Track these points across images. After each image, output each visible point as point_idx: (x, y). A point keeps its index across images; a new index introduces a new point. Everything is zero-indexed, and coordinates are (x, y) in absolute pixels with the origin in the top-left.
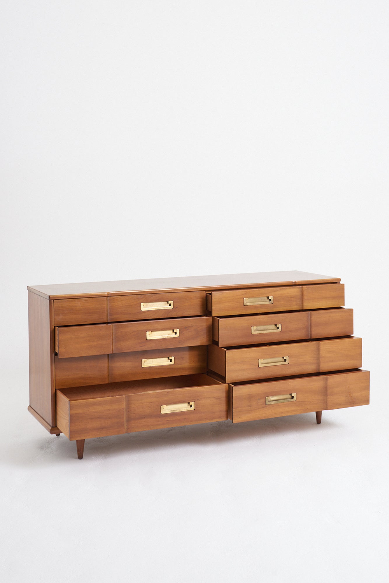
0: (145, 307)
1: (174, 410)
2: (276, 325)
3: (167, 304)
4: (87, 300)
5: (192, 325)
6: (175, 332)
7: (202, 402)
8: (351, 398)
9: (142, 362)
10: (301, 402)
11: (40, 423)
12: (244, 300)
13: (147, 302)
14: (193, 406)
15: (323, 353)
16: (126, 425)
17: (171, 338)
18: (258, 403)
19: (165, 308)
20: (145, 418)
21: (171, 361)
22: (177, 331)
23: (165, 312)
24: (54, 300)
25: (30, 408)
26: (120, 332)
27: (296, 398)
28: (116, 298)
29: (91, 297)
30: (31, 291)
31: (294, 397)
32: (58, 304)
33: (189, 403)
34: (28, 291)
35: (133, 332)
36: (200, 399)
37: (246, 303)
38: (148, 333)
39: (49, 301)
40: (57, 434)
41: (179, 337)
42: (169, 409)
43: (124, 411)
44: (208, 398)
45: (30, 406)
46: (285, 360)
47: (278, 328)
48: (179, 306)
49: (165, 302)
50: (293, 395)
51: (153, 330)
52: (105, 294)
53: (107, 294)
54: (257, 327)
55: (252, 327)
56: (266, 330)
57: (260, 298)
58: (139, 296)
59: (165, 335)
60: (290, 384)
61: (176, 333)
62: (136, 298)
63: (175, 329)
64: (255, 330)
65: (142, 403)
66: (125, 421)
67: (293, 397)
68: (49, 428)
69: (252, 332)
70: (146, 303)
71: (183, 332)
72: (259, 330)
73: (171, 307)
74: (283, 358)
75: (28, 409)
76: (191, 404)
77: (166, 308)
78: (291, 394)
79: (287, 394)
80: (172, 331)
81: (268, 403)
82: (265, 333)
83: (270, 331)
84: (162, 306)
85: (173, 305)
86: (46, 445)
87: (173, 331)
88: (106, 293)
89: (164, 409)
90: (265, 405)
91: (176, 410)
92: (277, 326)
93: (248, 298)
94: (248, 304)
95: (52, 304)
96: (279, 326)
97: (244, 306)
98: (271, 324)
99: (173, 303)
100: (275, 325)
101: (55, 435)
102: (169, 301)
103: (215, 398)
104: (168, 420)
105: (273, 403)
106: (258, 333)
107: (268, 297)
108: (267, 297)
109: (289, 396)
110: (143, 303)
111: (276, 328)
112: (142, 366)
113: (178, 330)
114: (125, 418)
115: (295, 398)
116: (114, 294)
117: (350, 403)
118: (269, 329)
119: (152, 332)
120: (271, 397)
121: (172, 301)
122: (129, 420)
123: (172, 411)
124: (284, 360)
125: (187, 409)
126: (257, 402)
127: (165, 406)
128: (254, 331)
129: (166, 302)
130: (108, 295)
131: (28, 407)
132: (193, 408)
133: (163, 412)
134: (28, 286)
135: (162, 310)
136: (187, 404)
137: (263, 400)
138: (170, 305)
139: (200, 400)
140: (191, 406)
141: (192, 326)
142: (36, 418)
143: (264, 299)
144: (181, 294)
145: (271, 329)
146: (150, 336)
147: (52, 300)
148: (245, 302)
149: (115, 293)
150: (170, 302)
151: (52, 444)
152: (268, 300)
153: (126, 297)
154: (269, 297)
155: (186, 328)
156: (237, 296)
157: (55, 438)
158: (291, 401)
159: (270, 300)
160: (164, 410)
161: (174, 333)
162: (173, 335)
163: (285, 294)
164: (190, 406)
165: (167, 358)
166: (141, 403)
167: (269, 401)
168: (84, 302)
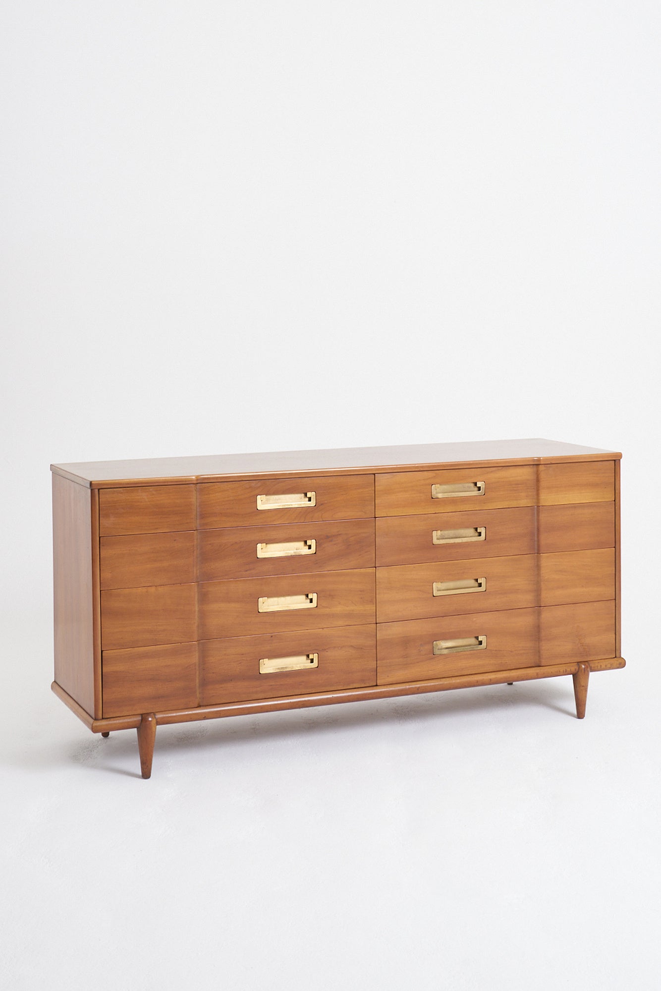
0: (265, 503)
1: (282, 668)
2: (477, 528)
3: (305, 497)
4: (160, 490)
5: (340, 533)
6: (308, 544)
7: (331, 654)
8: (582, 645)
9: (259, 602)
10: (496, 651)
11: (74, 712)
12: (433, 488)
13: (268, 493)
14: (316, 661)
15: (545, 573)
16: (200, 693)
17: (301, 555)
18: (420, 652)
19: (300, 504)
20: (231, 680)
21: (311, 601)
22: (312, 543)
23: (300, 512)
24: (99, 489)
25: (55, 685)
26: (210, 544)
27: (486, 645)
28: (212, 486)
29: (166, 484)
30: (58, 474)
31: (483, 642)
32: (106, 497)
33: (308, 656)
34: (51, 472)
35: (232, 545)
36: (327, 649)
37: (436, 493)
38: (259, 546)
39: (90, 490)
40: (104, 732)
41: (315, 553)
42: (274, 666)
43: (195, 669)
44: (341, 647)
45: (55, 681)
46: (480, 585)
47: (480, 534)
48: (326, 502)
49: (301, 493)
50: (480, 638)
51: (268, 542)
52: (192, 480)
53: (195, 479)
54: (442, 532)
55: (434, 532)
56: (459, 538)
57: (460, 485)
58: (253, 484)
59: (289, 550)
60: (475, 619)
61: (310, 547)
62: (248, 487)
63: (309, 540)
64: (438, 537)
65: (228, 655)
66: (197, 685)
67: (481, 643)
68: (88, 722)
69: (434, 541)
70: (266, 495)
71: (323, 546)
72: (446, 537)
73: (312, 504)
74: (477, 580)
75: (52, 688)
76: (311, 657)
77: (303, 506)
78: (477, 638)
79: (469, 637)
80: (302, 543)
81: (437, 652)
82: (456, 542)
83: (464, 540)
84: (295, 501)
85: (315, 499)
86: (84, 752)
87: (306, 542)
88: (194, 477)
89: (265, 666)
90: (432, 655)
91: (286, 668)
92: (478, 531)
93: (440, 485)
94: (440, 496)
95: (95, 496)
96: (482, 530)
97: (432, 498)
98: (467, 527)
99: (315, 497)
100: (475, 528)
101: (101, 734)
102: (309, 492)
103: (355, 648)
104: (271, 685)
105: (446, 652)
106: (445, 543)
107: (475, 484)
108: (473, 483)
109: (473, 641)
110: (260, 496)
111: (477, 534)
112: (258, 610)
113: (314, 541)
114: (197, 681)
115: (484, 644)
116: (208, 478)
117: (581, 654)
118: (464, 535)
119: (266, 544)
120: (443, 641)
121: (314, 493)
122: (204, 683)
123: (279, 668)
124: (477, 585)
125: (304, 666)
126: (419, 650)
127: (266, 660)
128: (437, 539)
129: (303, 495)
130: (197, 480)
131: (51, 684)
132: (315, 664)
133: (263, 670)
134: (52, 464)
135: (294, 508)
136: (305, 658)
137: (427, 647)
138: (310, 499)
139: (327, 652)
140: (312, 661)
141: (340, 535)
142: (66, 704)
143: (469, 487)
144: (331, 480)
145: (467, 535)
146: (264, 552)
147: (96, 489)
148: (434, 492)
149: (209, 476)
150: (309, 495)
151: (95, 751)
152: (476, 489)
153: (230, 485)
154: (478, 483)
155: (327, 537)
156: (420, 480)
157: (100, 740)
158: (478, 649)
159: (479, 489)
160: (265, 668)
161: (307, 547)
162: (305, 551)
163: (507, 478)
164: (309, 661)
165: (304, 597)
166: (225, 654)
167: (438, 650)
168: (154, 492)
